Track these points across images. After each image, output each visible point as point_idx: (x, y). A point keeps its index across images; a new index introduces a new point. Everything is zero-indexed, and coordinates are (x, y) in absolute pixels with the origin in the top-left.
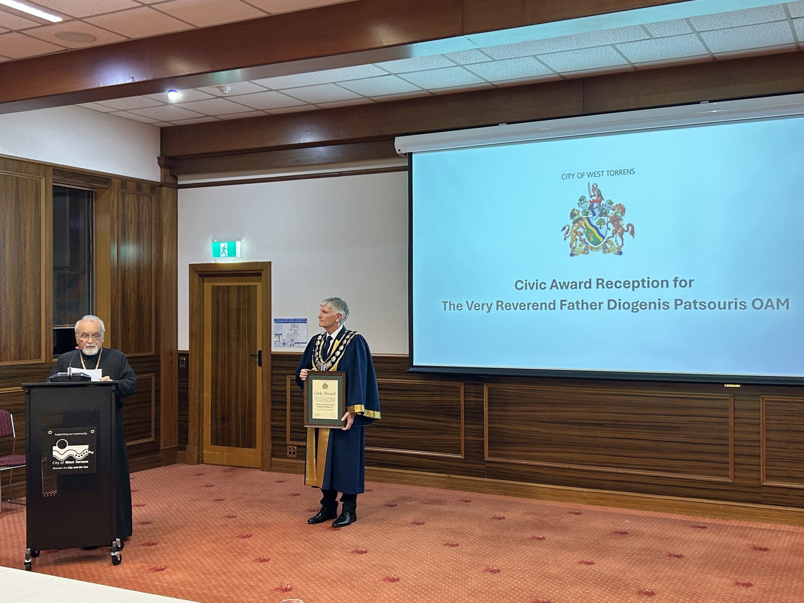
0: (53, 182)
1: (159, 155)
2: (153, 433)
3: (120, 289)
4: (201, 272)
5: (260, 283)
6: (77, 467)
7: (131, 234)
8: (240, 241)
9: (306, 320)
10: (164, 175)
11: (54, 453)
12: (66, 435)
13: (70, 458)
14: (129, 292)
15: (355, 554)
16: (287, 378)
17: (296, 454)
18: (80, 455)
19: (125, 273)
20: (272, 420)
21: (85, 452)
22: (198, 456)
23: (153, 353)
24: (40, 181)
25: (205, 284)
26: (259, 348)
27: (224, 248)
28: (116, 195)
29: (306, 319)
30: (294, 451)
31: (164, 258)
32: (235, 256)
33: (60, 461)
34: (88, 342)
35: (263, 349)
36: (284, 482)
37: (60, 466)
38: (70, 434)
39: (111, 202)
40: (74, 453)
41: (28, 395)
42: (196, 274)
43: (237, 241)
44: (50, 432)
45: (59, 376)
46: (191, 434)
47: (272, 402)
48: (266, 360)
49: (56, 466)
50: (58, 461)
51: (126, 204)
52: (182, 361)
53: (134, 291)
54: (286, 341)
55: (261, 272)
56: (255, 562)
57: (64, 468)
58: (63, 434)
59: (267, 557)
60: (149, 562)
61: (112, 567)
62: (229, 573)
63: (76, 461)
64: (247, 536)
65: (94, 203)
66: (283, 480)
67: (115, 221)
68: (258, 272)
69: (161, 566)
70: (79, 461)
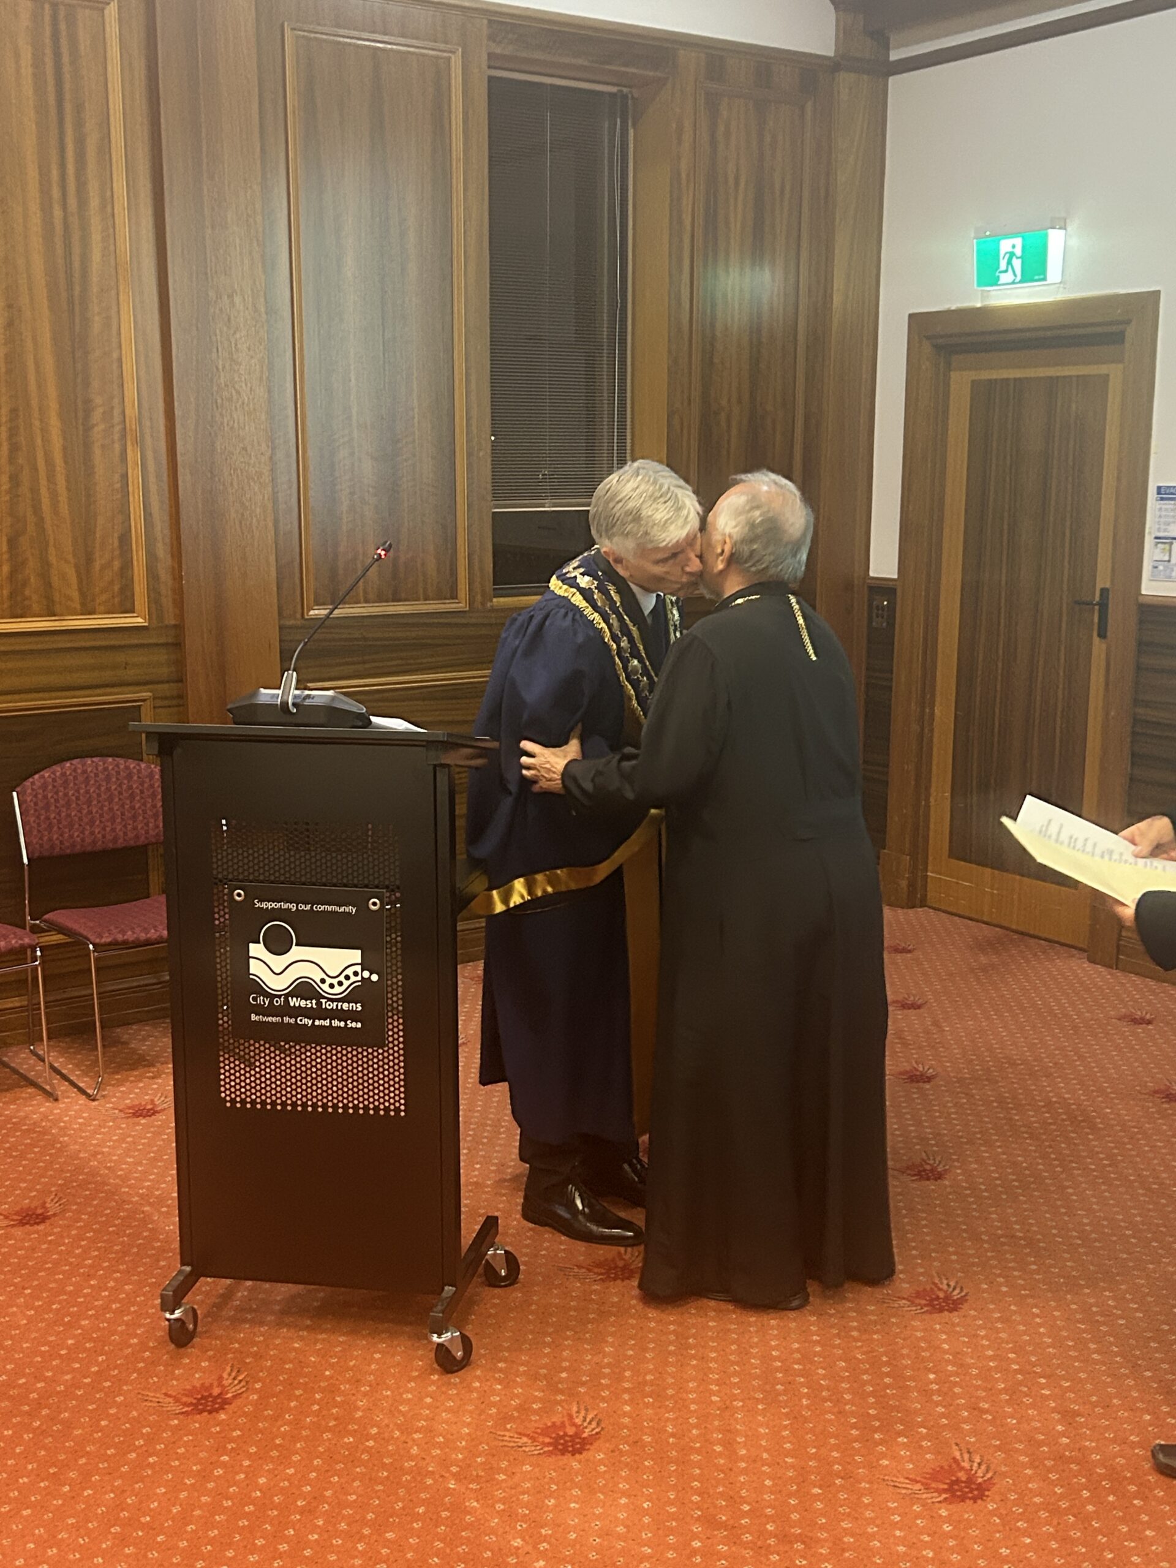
0: (489, 67)
3: (697, 394)
4: (942, 337)
5: (1121, 365)
6: (326, 1023)
8: (1063, 228)
10: (844, 33)
11: (255, 968)
12: (289, 910)
13: (304, 989)
14: (724, 403)
18: (335, 981)
19: (712, 345)
21: (349, 972)
22: (912, 885)
24: (449, 59)
25: (954, 375)
26: (1103, 581)
27: (1012, 255)
28: (690, 99)
31: (837, 300)
32: (1045, 279)
33: (272, 997)
35: (1112, 581)
36: (1149, 1022)
37: (271, 1011)
38: (302, 907)
39: (675, 126)
40: (317, 975)
42: (925, 342)
43: (1053, 228)
44: (239, 895)
45: (260, 699)
46: (894, 821)
47: (1133, 755)
48: (1121, 620)
49: (260, 1010)
50: (267, 995)
51: (721, 128)
52: (877, 607)
53: (739, 401)
55: (1121, 327)
56: (927, 1488)
57: (286, 1019)
58: (278, 905)
59: (983, 1467)
60: (561, 1381)
61: (433, 1383)
62: (803, 1542)
63: (323, 1001)
64: (947, 1298)
65: (631, 132)
66: (1148, 1017)
67: (684, 182)
68: (1114, 329)
69: (585, 1420)
70: (332, 1000)
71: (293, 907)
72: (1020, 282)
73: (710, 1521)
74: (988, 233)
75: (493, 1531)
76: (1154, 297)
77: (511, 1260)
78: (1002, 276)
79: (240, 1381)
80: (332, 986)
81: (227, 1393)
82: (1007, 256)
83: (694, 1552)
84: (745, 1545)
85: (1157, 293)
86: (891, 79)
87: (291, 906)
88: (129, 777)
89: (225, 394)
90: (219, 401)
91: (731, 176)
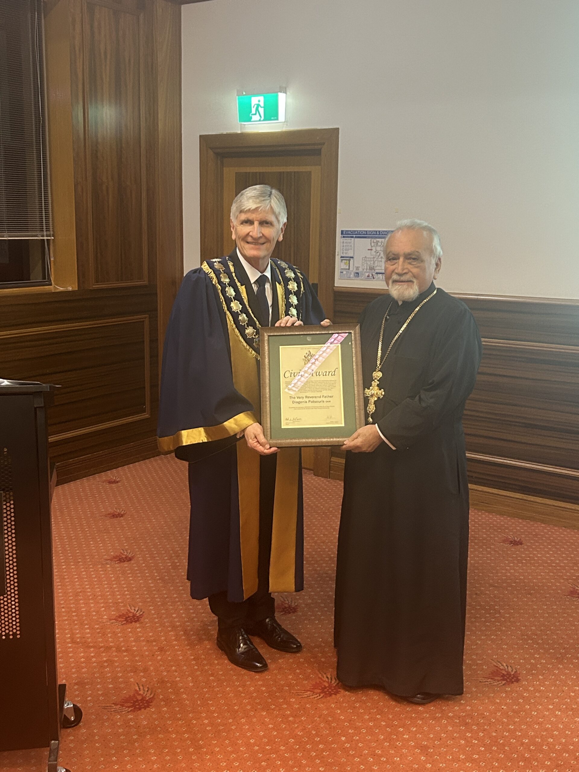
2: (148, 406)
3: (90, 174)
4: (219, 148)
5: (320, 167)
8: (286, 93)
14: (105, 179)
23: (146, 283)
25: (226, 170)
26: (313, 279)
27: (258, 105)
31: (161, 124)
32: (277, 119)
35: (320, 281)
39: (70, 19)
42: (210, 151)
48: (325, 298)
51: (96, 24)
53: (113, 180)
54: (361, 269)
55: (319, 147)
65: (43, 21)
68: (315, 147)
72: (264, 120)
74: (244, 93)
76: (335, 132)
77: (77, 711)
78: (253, 116)
82: (256, 106)
85: (338, 129)
86: (182, 6)
91: (102, 51)
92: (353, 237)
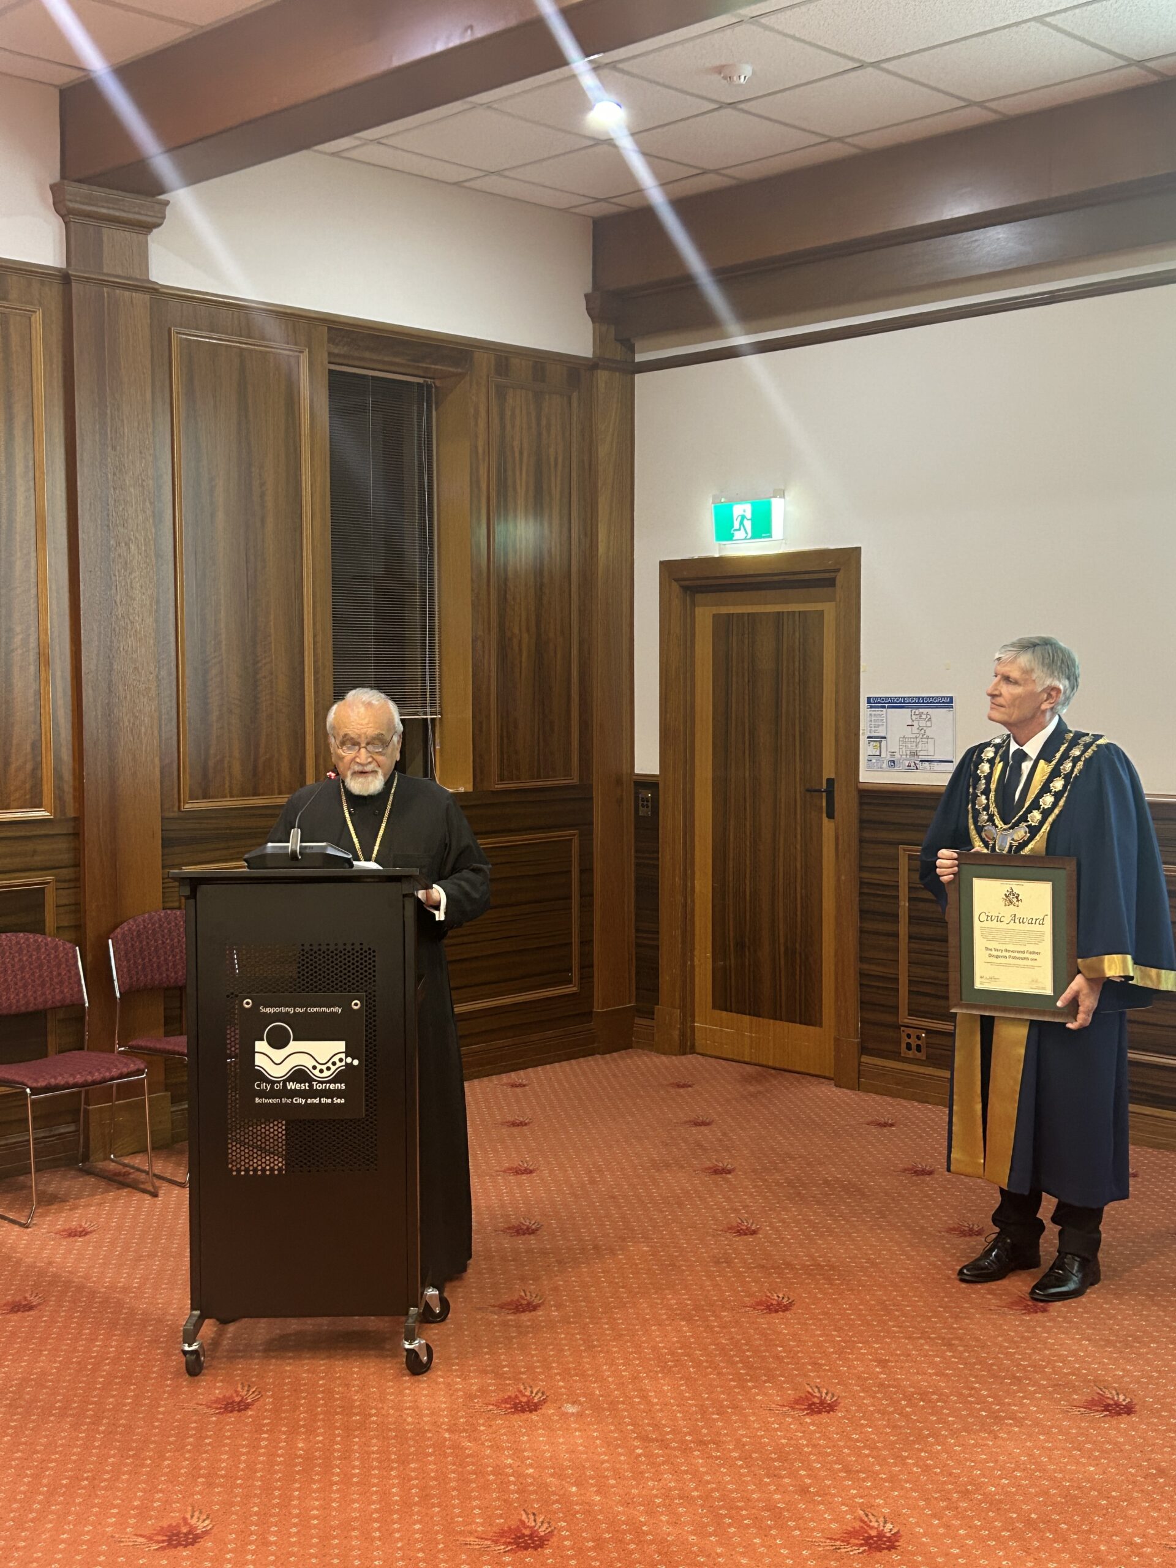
0: (329, 363)
1: (589, 289)
2: (575, 974)
3: (494, 624)
4: (688, 579)
5: (833, 604)
6: (317, 1101)
7: (521, 491)
8: (784, 497)
9: (951, 701)
10: (600, 340)
11: (259, 1060)
12: (288, 1013)
13: (299, 1075)
14: (516, 631)
15: (1098, 1415)
16: (901, 852)
17: (924, 1050)
18: (324, 1067)
19: (506, 585)
20: (862, 959)
21: (336, 1059)
22: (683, 1034)
23: (575, 780)
24: (298, 357)
25: (697, 609)
26: (828, 772)
27: (743, 517)
28: (484, 390)
29: (951, 698)
30: (919, 1042)
31: (602, 549)
32: (770, 537)
33: (273, 1083)
34: (358, 760)
35: (837, 774)
36: (892, 1125)
37: (273, 1094)
38: (298, 1010)
39: (472, 411)
40: (309, 1063)
41: (192, 901)
42: (674, 584)
43: (775, 497)
44: (247, 1003)
45: (269, 851)
46: (666, 978)
47: (861, 911)
48: (844, 801)
49: (263, 1094)
50: (268, 1081)
51: (508, 413)
52: (642, 799)
53: (528, 630)
54: (897, 756)
55: (833, 575)
56: (793, 1408)
57: (284, 1100)
58: (279, 1010)
59: (830, 1395)
60: (506, 1373)
61: (406, 1382)
62: (714, 1443)
63: (315, 1083)
64: (779, 1304)
65: (434, 413)
66: (890, 1122)
67: (481, 457)
68: (827, 575)
69: (532, 1392)
70: (322, 1082)
71: (291, 1010)
72: (751, 538)
73: (645, 1439)
74: (723, 500)
75: (488, 1457)
76: (856, 552)
77: (443, 1300)
78: (736, 533)
79: (253, 1392)
80: (321, 1071)
81: (247, 1399)
82: (739, 518)
83: (640, 1455)
84: (674, 1449)
85: (860, 548)
86: (637, 377)
87: (289, 1010)
88: (38, 949)
89: (122, 623)
90: (117, 629)
91: (517, 450)
92: (884, 707)
